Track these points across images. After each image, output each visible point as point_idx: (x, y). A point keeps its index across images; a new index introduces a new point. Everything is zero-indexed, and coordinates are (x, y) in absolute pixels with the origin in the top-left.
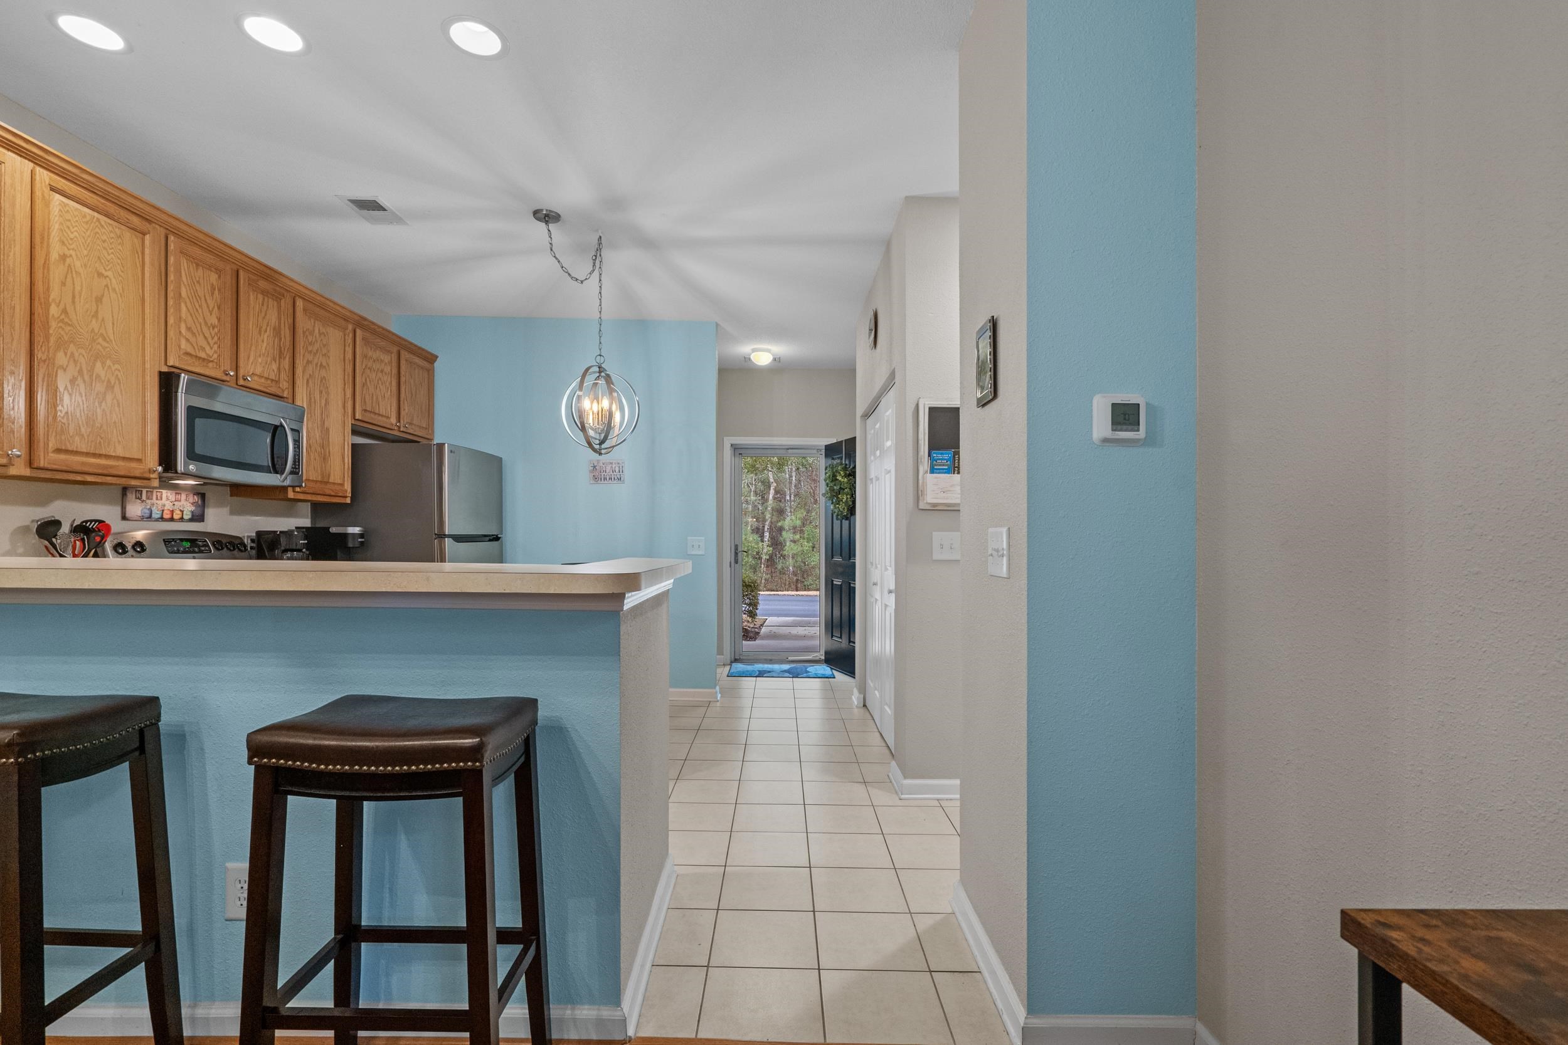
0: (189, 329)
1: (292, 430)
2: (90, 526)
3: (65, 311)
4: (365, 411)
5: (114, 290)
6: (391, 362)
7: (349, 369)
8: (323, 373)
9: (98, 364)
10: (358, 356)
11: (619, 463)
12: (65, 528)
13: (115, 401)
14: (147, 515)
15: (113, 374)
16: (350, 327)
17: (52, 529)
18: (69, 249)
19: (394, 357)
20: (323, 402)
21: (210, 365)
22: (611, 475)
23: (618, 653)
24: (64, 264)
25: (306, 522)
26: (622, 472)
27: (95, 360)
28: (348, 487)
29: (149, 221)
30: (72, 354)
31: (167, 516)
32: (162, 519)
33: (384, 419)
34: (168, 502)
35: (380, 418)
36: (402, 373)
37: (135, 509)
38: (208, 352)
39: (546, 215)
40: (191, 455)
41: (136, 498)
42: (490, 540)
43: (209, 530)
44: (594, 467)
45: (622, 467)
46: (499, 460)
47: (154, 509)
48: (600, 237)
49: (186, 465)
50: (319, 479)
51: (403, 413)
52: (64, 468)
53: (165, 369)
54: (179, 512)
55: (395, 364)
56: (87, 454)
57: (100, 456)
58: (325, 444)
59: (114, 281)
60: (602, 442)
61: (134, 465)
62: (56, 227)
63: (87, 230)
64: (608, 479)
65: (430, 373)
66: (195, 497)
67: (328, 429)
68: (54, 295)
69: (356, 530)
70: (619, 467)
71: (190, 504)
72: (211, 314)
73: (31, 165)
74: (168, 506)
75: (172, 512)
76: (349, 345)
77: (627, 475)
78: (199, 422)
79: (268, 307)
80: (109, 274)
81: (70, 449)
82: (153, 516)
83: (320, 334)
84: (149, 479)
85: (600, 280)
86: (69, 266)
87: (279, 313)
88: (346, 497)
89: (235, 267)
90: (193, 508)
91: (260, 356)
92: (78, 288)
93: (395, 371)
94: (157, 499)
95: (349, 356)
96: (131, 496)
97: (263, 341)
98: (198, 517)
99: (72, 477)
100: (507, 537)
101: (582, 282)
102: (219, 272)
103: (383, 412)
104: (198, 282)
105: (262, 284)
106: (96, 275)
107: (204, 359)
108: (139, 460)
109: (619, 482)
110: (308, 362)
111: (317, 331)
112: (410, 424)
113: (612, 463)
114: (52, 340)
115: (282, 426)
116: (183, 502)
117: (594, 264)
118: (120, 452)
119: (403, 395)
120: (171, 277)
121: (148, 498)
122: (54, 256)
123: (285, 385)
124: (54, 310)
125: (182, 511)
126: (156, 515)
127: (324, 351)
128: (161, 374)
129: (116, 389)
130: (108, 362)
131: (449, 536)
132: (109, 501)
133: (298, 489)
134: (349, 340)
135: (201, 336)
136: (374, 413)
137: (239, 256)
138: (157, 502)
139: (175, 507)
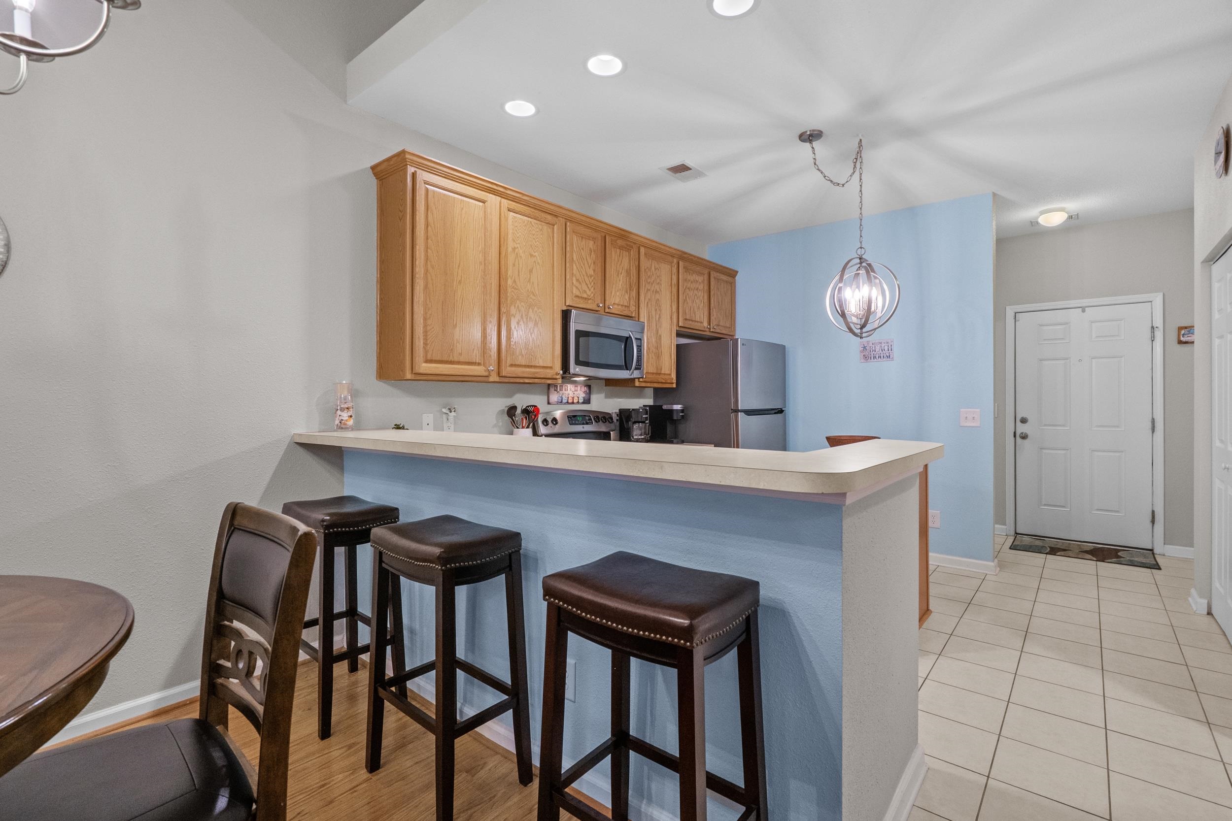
0: (577, 280)
1: (636, 339)
2: (531, 409)
3: (515, 281)
4: (686, 319)
5: (538, 263)
6: (703, 281)
7: (675, 290)
8: (657, 296)
9: (531, 310)
10: (680, 281)
11: (888, 343)
12: (519, 411)
13: (539, 332)
14: (560, 401)
15: (538, 315)
16: (675, 261)
17: (513, 411)
18: (517, 244)
19: (706, 276)
20: (658, 316)
21: (590, 301)
22: (880, 353)
23: (840, 548)
24: (514, 253)
25: (650, 402)
26: (891, 350)
27: (529, 308)
28: (674, 376)
29: (556, 216)
30: (518, 306)
31: (570, 401)
32: (568, 403)
33: (699, 324)
34: (571, 392)
35: (696, 323)
36: (712, 288)
37: (554, 397)
38: (588, 293)
39: (810, 135)
40: (578, 362)
41: (554, 391)
42: (775, 413)
43: (594, 409)
44: (865, 347)
45: (891, 346)
46: (784, 347)
47: (564, 397)
48: (861, 140)
49: (575, 369)
50: (655, 372)
51: (712, 318)
52: (514, 376)
53: (565, 308)
54: (577, 398)
55: (706, 282)
56: (525, 366)
57: (531, 367)
58: (658, 347)
59: (538, 258)
60: (863, 327)
61: (548, 371)
62: (510, 231)
63: (525, 230)
64: (877, 357)
65: (732, 285)
66: (585, 388)
67: (660, 336)
68: (510, 273)
69: (678, 407)
70: (888, 346)
71: (582, 393)
72: (590, 268)
73: (500, 198)
74: (571, 395)
75: (573, 398)
76: (674, 275)
77: (896, 353)
78: (581, 339)
79: (623, 256)
80: (536, 254)
81: (517, 364)
82: (563, 401)
83: (655, 269)
84: (556, 379)
85: (861, 179)
86: (517, 254)
87: (630, 261)
88: (673, 383)
89: (603, 234)
90: (584, 395)
91: (618, 291)
92: (521, 266)
93: (706, 288)
94: (565, 390)
95: (675, 281)
96: (552, 389)
97: (620, 281)
98: (587, 401)
99: (518, 380)
100: (790, 410)
101: (843, 185)
102: (594, 239)
103: (698, 319)
104: (583, 249)
105: (620, 242)
106: (530, 256)
107: (586, 298)
108: (551, 368)
109: (888, 359)
110: (648, 290)
111: (653, 268)
112: (718, 325)
113: (881, 343)
114: (509, 299)
115: (630, 337)
116: (579, 392)
117: (855, 166)
118: (541, 364)
119: (712, 305)
120: (568, 249)
121: (560, 390)
122: (510, 249)
123: (633, 308)
124: (510, 282)
125: (578, 397)
126: (565, 401)
127: (658, 281)
128: (563, 311)
129: (540, 325)
130: (536, 309)
131: (742, 411)
132: (541, 393)
133: (641, 380)
134: (675, 270)
135: (584, 284)
136: (691, 320)
137: (605, 226)
138: (565, 392)
139: (575, 395)
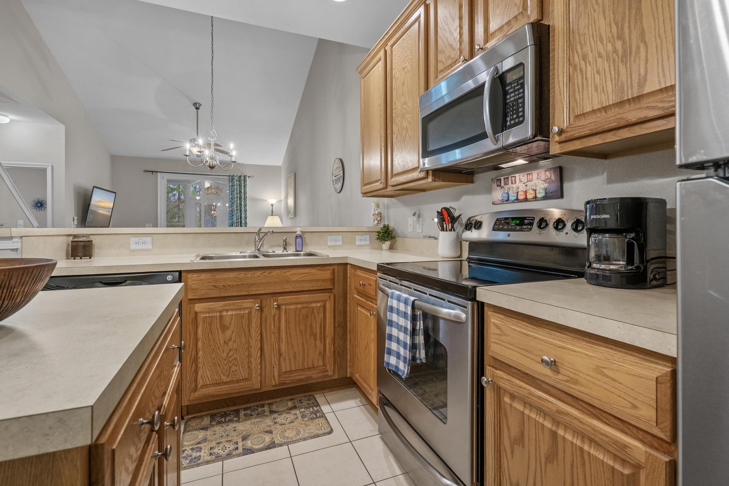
3: (395, 103)
5: (408, 71)
13: (409, 137)
14: (506, 199)
15: (408, 121)
18: (395, 70)
31: (521, 197)
32: (517, 200)
34: (521, 184)
37: (497, 195)
38: (452, 56)
41: (497, 186)
47: (511, 193)
52: (396, 184)
54: (532, 192)
56: (402, 173)
57: (405, 172)
59: (408, 65)
62: (393, 63)
63: (400, 50)
66: (547, 173)
68: (393, 98)
71: (542, 182)
74: (522, 188)
75: (526, 192)
78: (430, 125)
82: (511, 198)
90: (546, 185)
92: (398, 86)
94: (512, 183)
98: (553, 193)
106: (402, 71)
107: (450, 65)
116: (536, 181)
121: (505, 184)
122: (393, 78)
124: (393, 106)
125: (535, 190)
129: (409, 130)
130: (407, 116)
135: (448, 48)
138: (512, 185)
139: (528, 188)
